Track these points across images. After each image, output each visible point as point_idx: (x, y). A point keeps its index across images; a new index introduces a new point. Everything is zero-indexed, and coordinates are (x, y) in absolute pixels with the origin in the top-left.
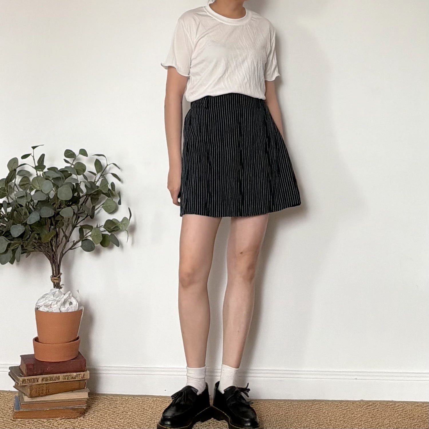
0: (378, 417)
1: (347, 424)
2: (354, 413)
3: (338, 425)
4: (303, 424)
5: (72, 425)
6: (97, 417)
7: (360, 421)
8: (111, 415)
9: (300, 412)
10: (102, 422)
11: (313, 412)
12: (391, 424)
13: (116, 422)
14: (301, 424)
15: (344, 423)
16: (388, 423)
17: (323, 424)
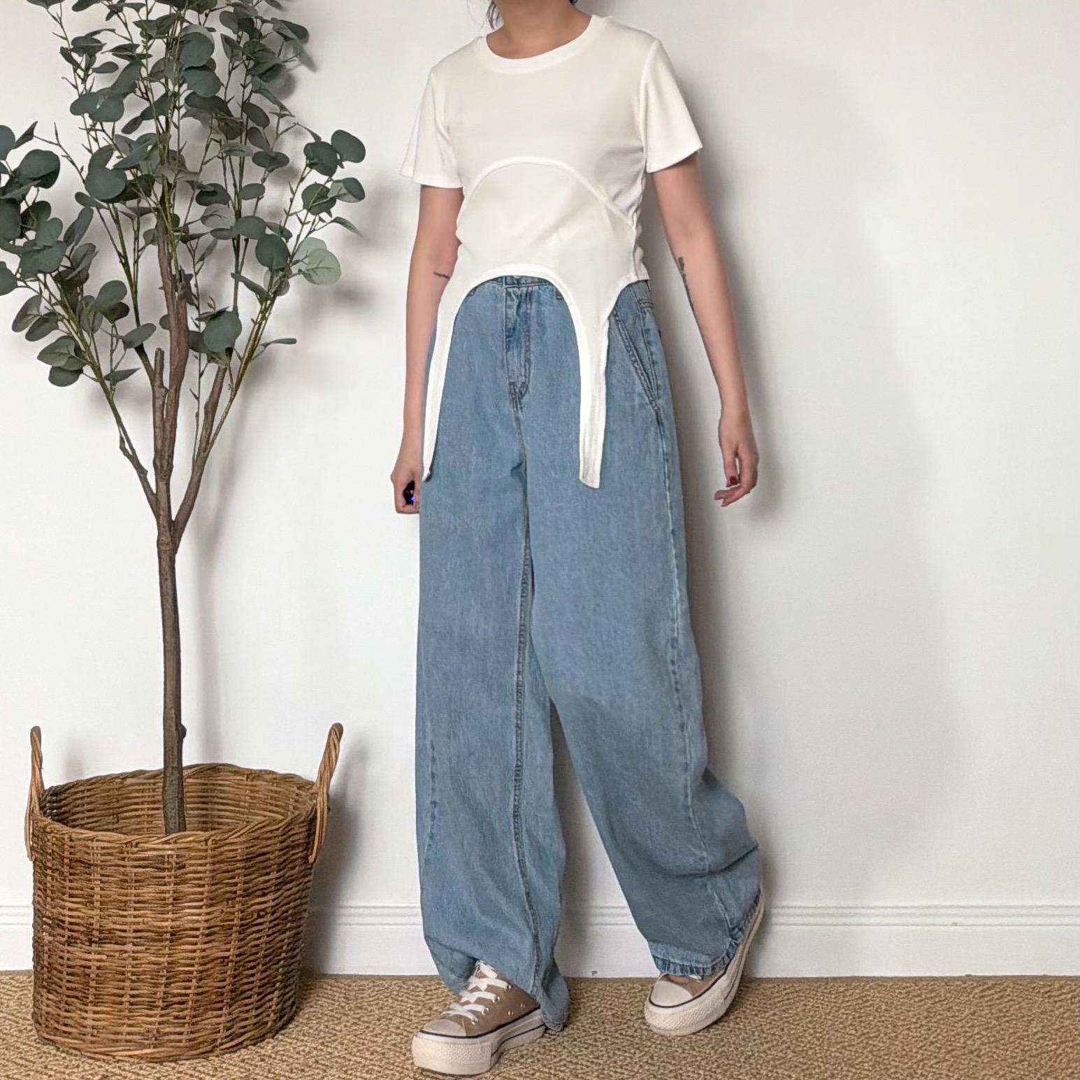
0: (1014, 1017)
1: (938, 1035)
2: (951, 1008)
3: (913, 1037)
4: (827, 1036)
5: (257, 1052)
6: (316, 1032)
7: (969, 1027)
8: (350, 1027)
9: (818, 1007)
10: (329, 1045)
11: (850, 1006)
12: (1045, 1030)
13: (363, 1044)
14: (821, 1037)
15: (930, 1032)
16: (1040, 1029)
17: (877, 1037)
